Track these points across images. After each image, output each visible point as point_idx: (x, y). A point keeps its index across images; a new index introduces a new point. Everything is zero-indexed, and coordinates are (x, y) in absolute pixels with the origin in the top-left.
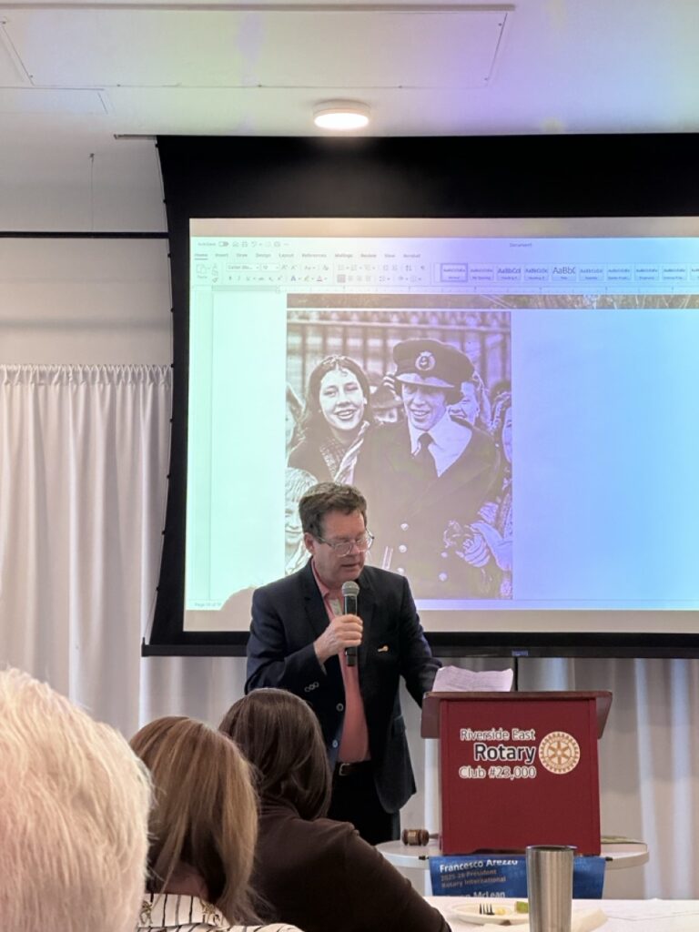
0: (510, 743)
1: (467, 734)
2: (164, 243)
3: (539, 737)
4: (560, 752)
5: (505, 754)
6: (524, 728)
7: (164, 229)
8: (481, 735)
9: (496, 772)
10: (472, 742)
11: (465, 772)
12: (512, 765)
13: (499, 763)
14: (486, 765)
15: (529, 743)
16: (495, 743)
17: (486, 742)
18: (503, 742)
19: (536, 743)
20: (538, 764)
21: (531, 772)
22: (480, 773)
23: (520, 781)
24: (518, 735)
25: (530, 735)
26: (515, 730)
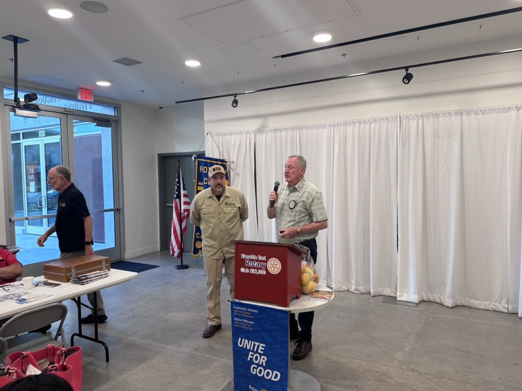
0: (257, 260)
1: (243, 256)
3: (268, 259)
5: (256, 264)
6: (262, 255)
8: (248, 257)
9: (253, 271)
10: (245, 259)
11: (243, 270)
12: (258, 269)
13: (253, 268)
14: (249, 268)
16: (252, 260)
17: (249, 259)
18: (255, 260)
19: (266, 262)
20: (266, 270)
21: (264, 272)
22: (247, 271)
23: (260, 275)
24: (260, 258)
25: (264, 258)
26: (259, 256)
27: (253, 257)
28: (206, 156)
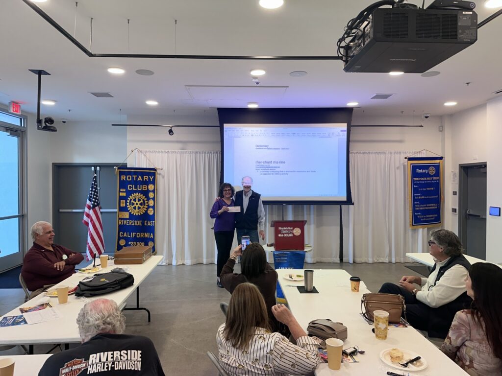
0: (288, 230)
2: (219, 128)
3: (293, 229)
4: (297, 232)
5: (287, 232)
6: (291, 227)
7: (219, 125)
8: (283, 229)
9: (285, 235)
10: (281, 230)
11: (280, 235)
12: (288, 234)
13: (286, 234)
14: (283, 234)
15: (291, 230)
18: (286, 230)
19: (293, 230)
20: (293, 234)
21: (292, 235)
22: (282, 235)
23: (290, 237)
24: (289, 228)
25: (292, 228)
27: (285, 228)
28: (128, 167)
